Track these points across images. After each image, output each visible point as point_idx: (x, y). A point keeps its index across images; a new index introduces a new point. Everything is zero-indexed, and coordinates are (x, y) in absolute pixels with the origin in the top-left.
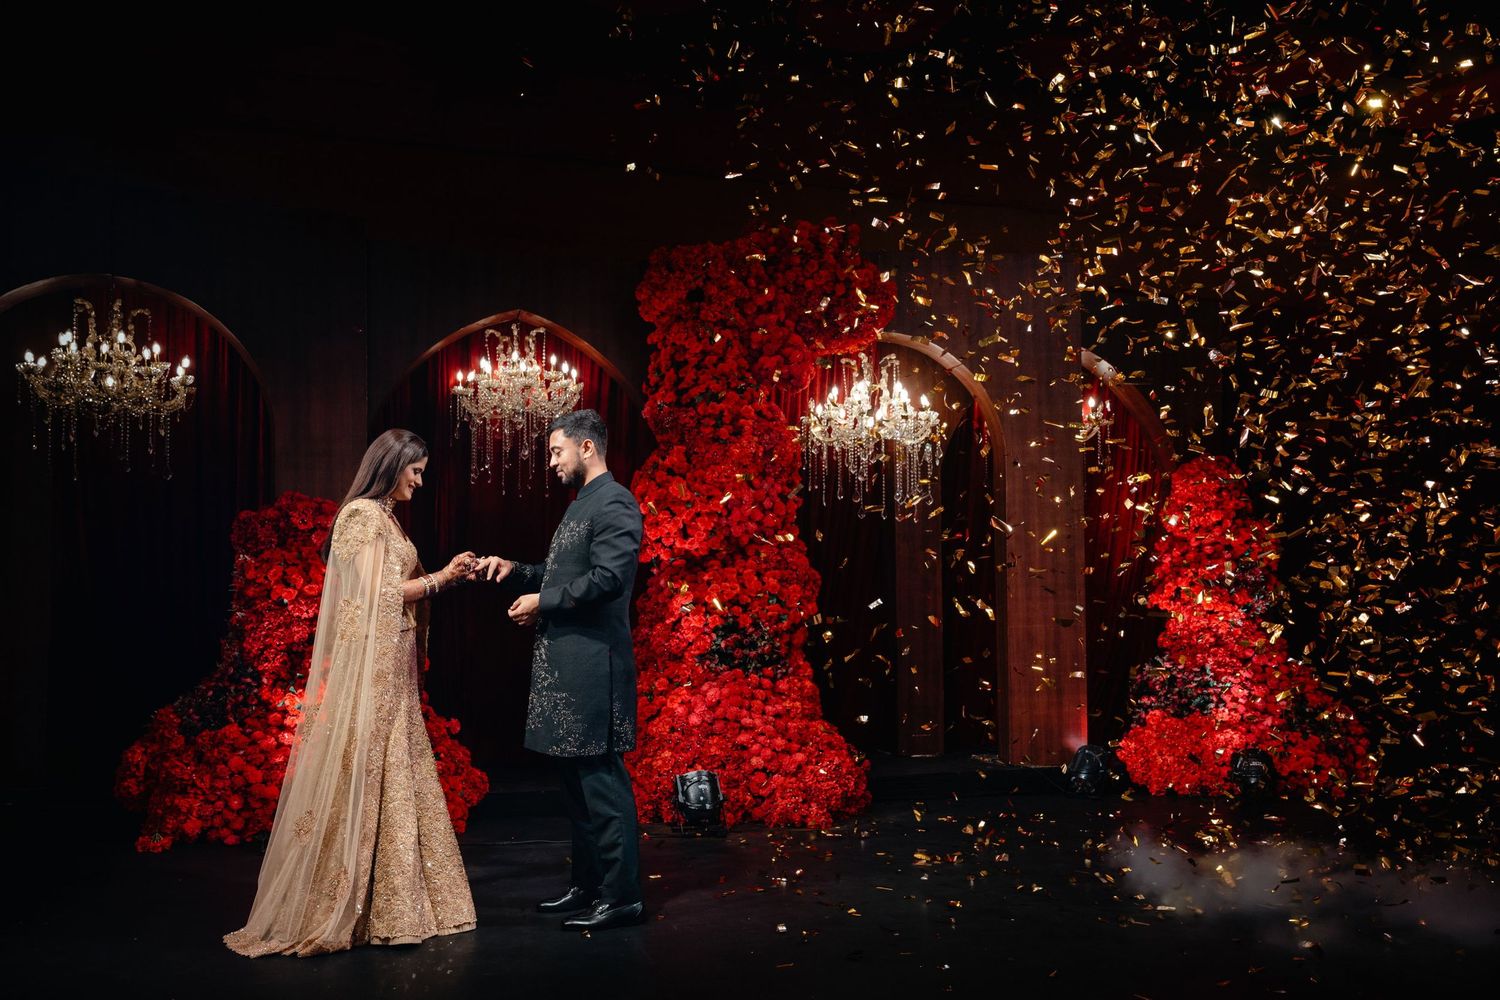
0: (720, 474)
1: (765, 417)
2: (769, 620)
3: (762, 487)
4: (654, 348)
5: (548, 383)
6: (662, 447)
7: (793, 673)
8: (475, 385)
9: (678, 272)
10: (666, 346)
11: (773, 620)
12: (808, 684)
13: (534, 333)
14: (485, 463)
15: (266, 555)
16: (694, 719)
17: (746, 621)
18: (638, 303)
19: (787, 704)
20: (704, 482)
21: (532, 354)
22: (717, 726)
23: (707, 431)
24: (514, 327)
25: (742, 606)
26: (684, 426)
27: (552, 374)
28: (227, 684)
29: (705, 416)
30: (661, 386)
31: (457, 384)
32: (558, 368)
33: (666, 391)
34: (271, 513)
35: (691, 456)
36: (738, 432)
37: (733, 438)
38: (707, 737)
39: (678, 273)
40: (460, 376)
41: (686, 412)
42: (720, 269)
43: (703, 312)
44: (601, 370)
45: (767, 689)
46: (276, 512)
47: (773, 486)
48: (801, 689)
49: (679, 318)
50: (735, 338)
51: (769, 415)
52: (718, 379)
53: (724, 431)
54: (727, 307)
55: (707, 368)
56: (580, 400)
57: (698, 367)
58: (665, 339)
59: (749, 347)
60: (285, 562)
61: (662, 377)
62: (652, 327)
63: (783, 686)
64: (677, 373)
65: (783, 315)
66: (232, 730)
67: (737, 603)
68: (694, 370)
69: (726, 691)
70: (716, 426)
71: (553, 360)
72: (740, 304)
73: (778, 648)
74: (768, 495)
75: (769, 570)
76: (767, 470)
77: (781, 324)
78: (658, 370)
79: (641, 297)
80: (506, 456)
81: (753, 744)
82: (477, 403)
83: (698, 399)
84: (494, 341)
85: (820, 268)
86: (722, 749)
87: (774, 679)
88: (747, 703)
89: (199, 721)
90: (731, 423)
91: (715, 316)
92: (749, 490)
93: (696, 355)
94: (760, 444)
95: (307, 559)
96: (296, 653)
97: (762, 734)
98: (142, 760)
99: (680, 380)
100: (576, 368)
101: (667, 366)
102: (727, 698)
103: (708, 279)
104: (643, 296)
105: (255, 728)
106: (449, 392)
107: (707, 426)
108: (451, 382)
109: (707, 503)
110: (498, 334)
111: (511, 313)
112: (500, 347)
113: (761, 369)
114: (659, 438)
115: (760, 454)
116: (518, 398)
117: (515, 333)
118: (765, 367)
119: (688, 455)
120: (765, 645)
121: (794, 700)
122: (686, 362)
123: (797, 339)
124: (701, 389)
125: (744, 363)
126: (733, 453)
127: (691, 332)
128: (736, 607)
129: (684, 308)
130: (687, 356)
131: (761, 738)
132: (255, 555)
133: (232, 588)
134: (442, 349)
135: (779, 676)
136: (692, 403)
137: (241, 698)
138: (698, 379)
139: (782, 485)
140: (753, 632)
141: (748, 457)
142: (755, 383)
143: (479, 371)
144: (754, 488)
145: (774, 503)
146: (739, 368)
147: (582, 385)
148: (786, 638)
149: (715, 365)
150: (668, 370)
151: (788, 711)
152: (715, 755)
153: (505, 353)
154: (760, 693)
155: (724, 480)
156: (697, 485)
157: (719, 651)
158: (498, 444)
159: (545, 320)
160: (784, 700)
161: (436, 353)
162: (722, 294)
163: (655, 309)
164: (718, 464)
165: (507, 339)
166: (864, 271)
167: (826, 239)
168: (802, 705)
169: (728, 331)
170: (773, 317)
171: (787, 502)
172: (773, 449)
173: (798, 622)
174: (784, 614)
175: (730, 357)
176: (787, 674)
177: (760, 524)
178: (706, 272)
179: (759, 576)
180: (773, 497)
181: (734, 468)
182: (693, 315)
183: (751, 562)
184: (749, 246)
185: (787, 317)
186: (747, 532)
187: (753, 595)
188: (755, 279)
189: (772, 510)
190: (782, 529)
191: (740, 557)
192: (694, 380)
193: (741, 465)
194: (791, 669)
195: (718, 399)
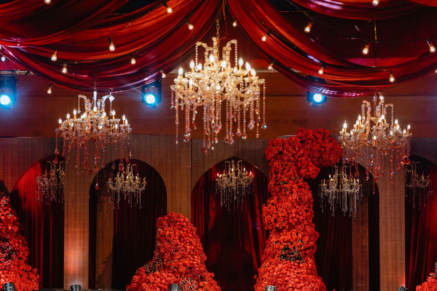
0: (285, 205)
1: (302, 187)
2: (298, 246)
4: (270, 167)
5: (243, 177)
6: (272, 196)
7: (306, 262)
8: (222, 178)
9: (275, 147)
10: (273, 167)
12: (310, 265)
13: (239, 162)
15: (166, 229)
16: (275, 274)
17: (291, 247)
18: (266, 155)
19: (302, 270)
20: (281, 208)
21: (238, 168)
22: (281, 275)
23: (283, 193)
24: (232, 161)
25: (291, 243)
26: (277, 191)
27: (244, 174)
28: (156, 262)
29: (283, 188)
31: (217, 178)
32: (245, 172)
33: (273, 180)
34: (166, 218)
35: (279, 199)
37: (291, 194)
38: (277, 278)
40: (218, 175)
41: (278, 187)
42: (287, 146)
43: (283, 158)
44: (260, 171)
45: (296, 266)
46: (167, 217)
47: (303, 208)
48: (308, 266)
49: (277, 159)
50: (293, 164)
51: (304, 186)
52: (287, 177)
53: (288, 193)
54: (289, 156)
55: (284, 174)
57: (282, 173)
58: (273, 165)
59: (298, 167)
60: (170, 231)
61: (272, 176)
63: (301, 265)
64: (276, 175)
65: (307, 157)
66: (157, 273)
67: (290, 242)
69: (284, 266)
70: (286, 191)
71: (244, 170)
73: (301, 255)
74: (300, 211)
75: (301, 232)
76: (300, 203)
77: (307, 160)
78: (271, 174)
79: (266, 153)
81: (289, 280)
82: (222, 183)
83: (281, 183)
84: (228, 164)
85: (317, 144)
86: (281, 281)
87: (299, 263)
88: (289, 269)
89: (149, 271)
90: (290, 190)
91: (286, 159)
93: (281, 170)
95: (175, 230)
96: (172, 254)
97: (292, 278)
99: (277, 177)
101: (273, 173)
102: (284, 268)
103: (283, 149)
105: (162, 273)
106: (215, 180)
107: (283, 191)
109: (281, 213)
110: (229, 162)
112: (230, 166)
113: (301, 173)
114: (271, 194)
115: (298, 199)
119: (278, 199)
120: (296, 254)
121: (304, 269)
122: (278, 172)
123: (311, 164)
124: (282, 180)
125: (296, 172)
126: (289, 199)
127: (280, 163)
128: (289, 243)
129: (278, 156)
130: (279, 170)
131: (292, 279)
132: (163, 229)
133: (157, 237)
134: (213, 167)
135: (301, 262)
136: (279, 184)
137: (159, 265)
138: (281, 177)
140: (293, 250)
141: (294, 200)
142: (299, 178)
144: (296, 209)
145: (303, 213)
146: (293, 173)
148: (303, 252)
149: (286, 173)
151: (302, 272)
152: (279, 283)
154: (294, 267)
156: (279, 208)
157: (283, 255)
159: (242, 159)
160: (301, 269)
162: (288, 153)
163: (270, 157)
164: (285, 202)
166: (330, 144)
167: (318, 135)
168: (307, 271)
169: (290, 163)
170: (304, 158)
171: (307, 212)
172: (302, 197)
173: (308, 247)
174: (303, 245)
175: (291, 171)
176: (303, 262)
177: (298, 219)
178: (283, 147)
179: (297, 234)
180: (302, 211)
181: (290, 204)
182: (281, 158)
183: (295, 230)
184: (296, 138)
185: (309, 157)
186: (294, 221)
187: (294, 240)
188: (298, 148)
189: (302, 215)
190: (305, 221)
191: (293, 228)
192: (280, 177)
193: (292, 202)
194: (305, 260)
195: (286, 183)
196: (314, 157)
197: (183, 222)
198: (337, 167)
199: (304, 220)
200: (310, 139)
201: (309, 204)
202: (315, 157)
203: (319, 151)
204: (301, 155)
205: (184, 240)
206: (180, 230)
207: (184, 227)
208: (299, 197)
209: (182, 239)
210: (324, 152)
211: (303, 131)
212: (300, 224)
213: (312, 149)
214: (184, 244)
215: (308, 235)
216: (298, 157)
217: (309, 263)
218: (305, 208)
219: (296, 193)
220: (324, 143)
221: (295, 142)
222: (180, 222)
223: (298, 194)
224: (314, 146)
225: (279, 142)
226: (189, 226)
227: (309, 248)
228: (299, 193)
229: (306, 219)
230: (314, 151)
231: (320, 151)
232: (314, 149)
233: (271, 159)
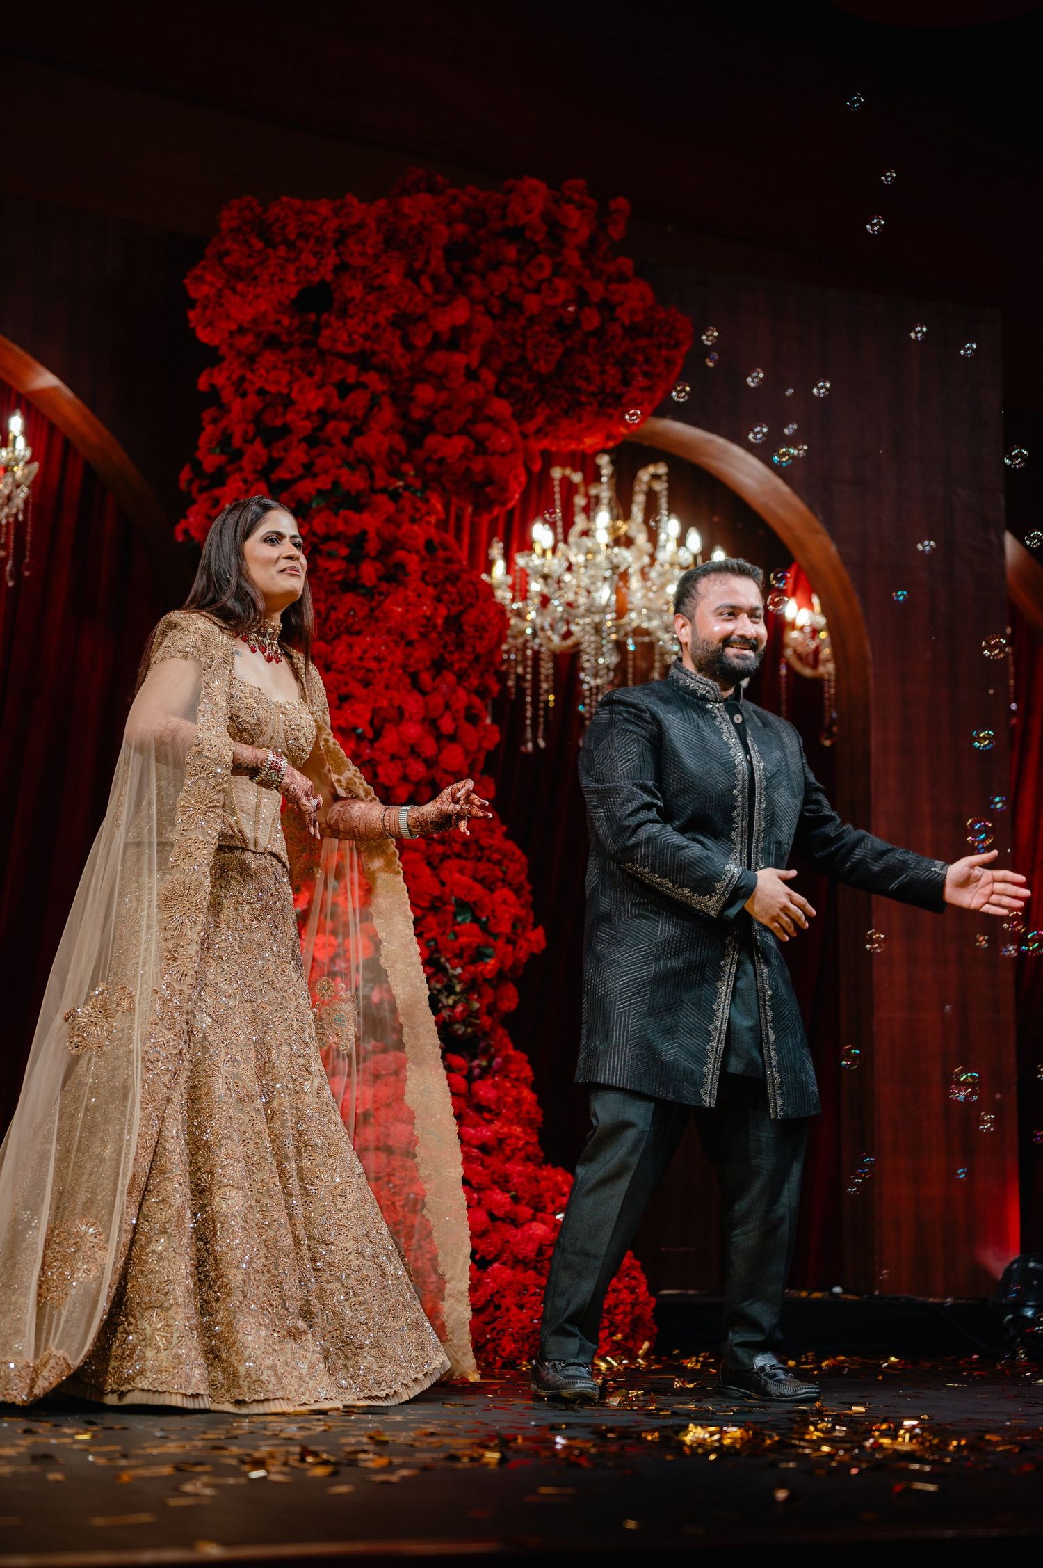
0: (361, 653)
3: (435, 690)
4: (215, 398)
7: (500, 1070)
9: (284, 248)
10: (244, 395)
11: (467, 958)
12: (526, 1093)
18: (192, 303)
30: (230, 473)
36: (394, 575)
39: (282, 251)
42: (369, 250)
43: (326, 332)
47: (455, 691)
48: (517, 1101)
49: (272, 342)
50: (385, 391)
52: (351, 469)
53: (369, 572)
54: (376, 326)
55: (329, 443)
57: (312, 440)
58: (242, 379)
59: (408, 414)
61: (236, 456)
62: (211, 357)
64: (268, 449)
65: (476, 357)
68: (305, 446)
70: (352, 559)
72: (403, 322)
74: (445, 708)
76: (447, 656)
77: (474, 375)
78: (223, 441)
79: (198, 291)
83: (315, 503)
85: (554, 274)
90: (379, 558)
91: (351, 343)
92: (414, 694)
93: (307, 415)
99: (273, 464)
101: (246, 434)
103: (343, 266)
104: (205, 289)
107: (334, 558)
113: (431, 457)
115: (440, 622)
118: (437, 457)
120: (455, 1003)
121: (508, 1122)
122: (288, 428)
123: (501, 407)
124: (324, 482)
125: (400, 443)
126: (387, 615)
127: (298, 370)
129: (286, 322)
130: (290, 416)
135: (477, 1071)
141: (417, 623)
142: (418, 485)
144: (420, 691)
145: (456, 725)
146: (391, 450)
147: (36, 465)
149: (347, 441)
150: (247, 442)
151: (501, 1141)
162: (369, 299)
163: (227, 318)
164: (358, 633)
169: (375, 375)
170: (460, 360)
173: (508, 965)
174: (487, 945)
175: (375, 427)
176: (489, 1071)
178: (341, 253)
179: (436, 867)
180: (454, 712)
182: (306, 337)
185: (484, 361)
186: (406, 778)
189: (454, 738)
194: (499, 1060)
195: (356, 503)
196: (521, 359)
200: (519, 233)
203: (560, 326)
204: (447, 336)
210: (594, 340)
213: (519, 304)
216: (428, 345)
218: (464, 697)
219: (426, 582)
220: (601, 275)
223: (436, 586)
224: (531, 285)
225: (316, 215)
230: (532, 320)
232: (532, 304)
233: (232, 334)
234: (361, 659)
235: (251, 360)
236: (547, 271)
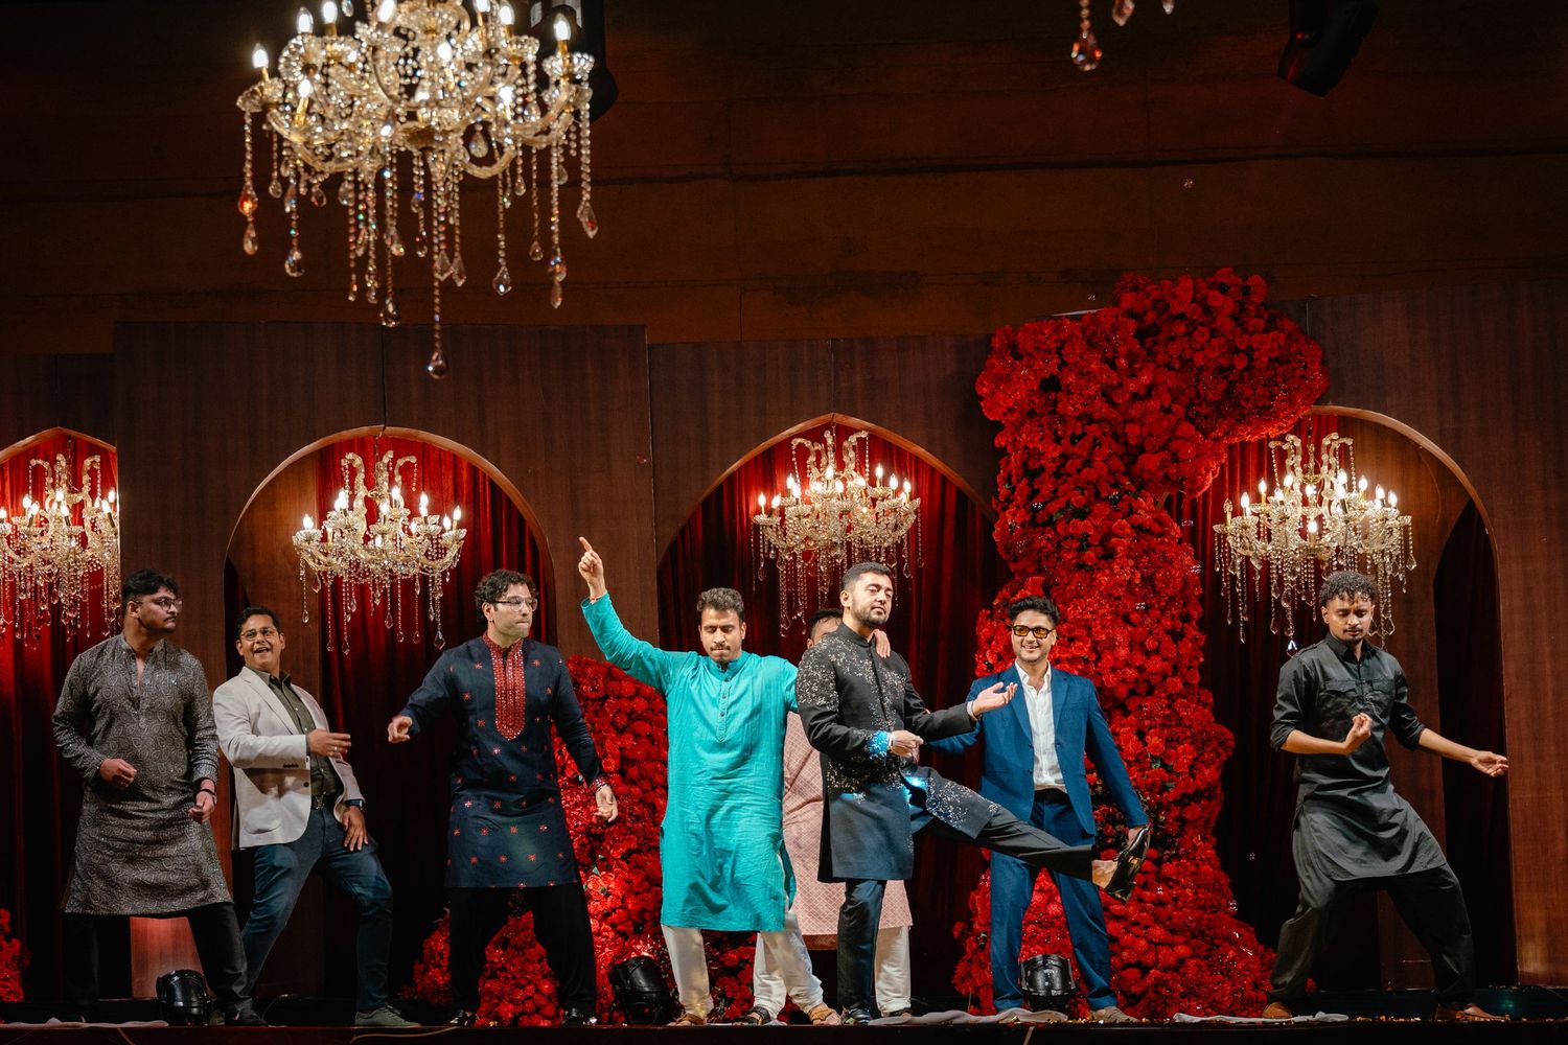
0: (1083, 610)
1: (1149, 532)
2: (1150, 789)
3: (1142, 623)
4: (1003, 452)
5: (874, 501)
6: (1017, 578)
7: (1186, 855)
8: (782, 511)
9: (1025, 359)
10: (1017, 450)
11: (1156, 790)
12: (1208, 868)
13: (853, 439)
14: (797, 608)
18: (981, 398)
19: (1175, 892)
21: (852, 466)
23: (1070, 556)
24: (827, 435)
26: (1041, 550)
27: (879, 490)
29: (1066, 537)
30: (1012, 501)
31: (758, 512)
32: (885, 483)
33: (1018, 507)
35: (1051, 588)
36: (1109, 555)
37: (1103, 562)
40: (762, 500)
41: (1043, 534)
42: (1078, 352)
43: (1060, 405)
44: (944, 478)
45: (1148, 873)
47: (1159, 621)
48: (1196, 874)
49: (1032, 414)
50: (1104, 434)
51: (1157, 528)
52: (1083, 489)
53: (1091, 555)
54: (1090, 397)
55: (1069, 475)
56: (916, 521)
57: (1057, 475)
58: (1015, 440)
59: (1126, 443)
61: (1013, 490)
62: (997, 427)
63: (1170, 870)
64: (1030, 485)
65: (1167, 400)
68: (1053, 479)
70: (1080, 549)
71: (879, 471)
72: (1106, 393)
73: (1163, 823)
74: (1150, 633)
75: (1155, 727)
77: (1167, 411)
78: (1008, 480)
79: (983, 391)
80: (823, 599)
81: (1124, 935)
82: (785, 534)
83: (1057, 516)
84: (803, 452)
85: (1212, 337)
87: (1158, 862)
90: (1102, 543)
91: (1076, 409)
92: (1125, 627)
93: (1053, 459)
94: (1137, 568)
96: (595, 836)
97: (1136, 923)
98: (445, 949)
99: (1034, 494)
100: (910, 481)
101: (1018, 475)
103: (1063, 365)
104: (985, 390)
106: (749, 521)
107: (1068, 551)
108: (752, 508)
109: (1068, 646)
110: (808, 444)
111: (822, 417)
112: (812, 459)
113: (1142, 470)
114: (1012, 567)
115: (1137, 582)
116: (837, 525)
117: (830, 441)
118: (1146, 469)
121: (1184, 887)
122: (1042, 469)
123: (1187, 428)
124: (1061, 503)
125: (1119, 465)
126: (1100, 584)
127: (1047, 431)
129: (1037, 401)
130: (1043, 462)
131: (1135, 928)
134: (739, 469)
135: (1165, 857)
136: (1050, 523)
138: (1057, 491)
139: (1173, 618)
141: (1121, 586)
142: (1134, 489)
143: (786, 493)
144: (1132, 625)
145: (1160, 642)
146: (1111, 472)
147: (918, 501)
148: (1175, 812)
149: (1079, 471)
150: (1020, 481)
151: (1176, 899)
153: (818, 466)
155: (1089, 616)
158: (812, 583)
159: (866, 423)
160: (1171, 887)
161: (732, 475)
162: (1082, 381)
163: (1000, 406)
164: (1082, 597)
165: (819, 447)
166: (1271, 335)
167: (1216, 299)
168: (1195, 894)
169: (1094, 426)
170: (1154, 404)
171: (1181, 640)
172: (1154, 573)
173: (1191, 791)
174: (1170, 781)
175: (1098, 460)
176: (1177, 857)
177: (1141, 669)
178: (1061, 356)
179: (1141, 735)
180: (1157, 634)
181: (1103, 602)
182: (1050, 409)
183: (1132, 717)
184: (1117, 318)
185: (1174, 400)
186: (1124, 681)
187: (1131, 759)
188: (1126, 358)
189: (1157, 651)
190: (1174, 675)
191: (1119, 712)
192: (1052, 492)
193: (1110, 595)
194: (1182, 849)
195: (1081, 514)
196: (1199, 395)
197: (631, 698)
198: (1298, 443)
199: (1167, 676)
200: (1182, 316)
201: (1185, 605)
202: (1205, 399)
203: (1221, 370)
204: (1142, 392)
205: (642, 777)
206: (621, 731)
207: (640, 718)
208: (1142, 573)
209: (633, 772)
210: (1246, 373)
211: (1141, 286)
212: (1150, 692)
213: (1191, 360)
214: (645, 792)
215: (1187, 737)
216: (1128, 401)
217: (1201, 860)
218: (1168, 623)
219: (1129, 557)
220: (1245, 331)
221: (1114, 332)
222: (618, 697)
223: (1136, 559)
224: (1198, 347)
225: (1043, 334)
226: (657, 715)
227: (1196, 796)
228: (1141, 556)
229: (1176, 669)
230: (1201, 369)
231: (1226, 369)
232: (1199, 360)
233: (1005, 414)
234: (1081, 614)
235: (1017, 430)
236: (1207, 337)
